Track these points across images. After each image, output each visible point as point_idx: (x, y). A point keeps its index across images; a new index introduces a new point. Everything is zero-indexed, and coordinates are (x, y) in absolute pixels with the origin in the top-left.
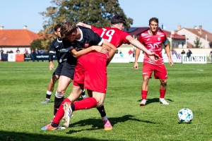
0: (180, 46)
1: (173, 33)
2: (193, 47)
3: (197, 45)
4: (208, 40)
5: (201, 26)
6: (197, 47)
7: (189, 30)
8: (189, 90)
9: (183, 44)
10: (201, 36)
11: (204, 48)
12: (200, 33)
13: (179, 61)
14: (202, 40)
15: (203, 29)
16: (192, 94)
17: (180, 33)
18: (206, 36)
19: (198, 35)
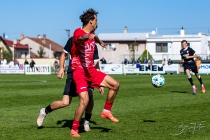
0: (23, 56)
1: (15, 42)
2: (36, 57)
3: (41, 55)
4: (52, 49)
5: (45, 36)
6: (41, 57)
7: (33, 39)
8: (30, 103)
9: (26, 54)
10: (45, 46)
11: (48, 58)
12: (44, 42)
13: (21, 72)
14: (46, 50)
15: (47, 38)
16: (32, 107)
17: (23, 42)
18: (50, 46)
19: (42, 44)
